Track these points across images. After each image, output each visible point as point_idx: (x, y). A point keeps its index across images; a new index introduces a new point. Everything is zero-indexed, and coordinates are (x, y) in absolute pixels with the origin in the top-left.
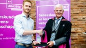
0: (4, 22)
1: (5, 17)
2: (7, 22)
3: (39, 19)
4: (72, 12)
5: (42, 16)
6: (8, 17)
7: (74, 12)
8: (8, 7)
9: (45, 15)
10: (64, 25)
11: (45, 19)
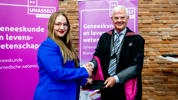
0: (24, 38)
1: (25, 29)
2: (29, 38)
3: (85, 34)
4: (140, 22)
5: (89, 27)
6: (30, 30)
7: (144, 21)
8: (30, 11)
9: (95, 27)
10: (131, 44)
11: (94, 33)
